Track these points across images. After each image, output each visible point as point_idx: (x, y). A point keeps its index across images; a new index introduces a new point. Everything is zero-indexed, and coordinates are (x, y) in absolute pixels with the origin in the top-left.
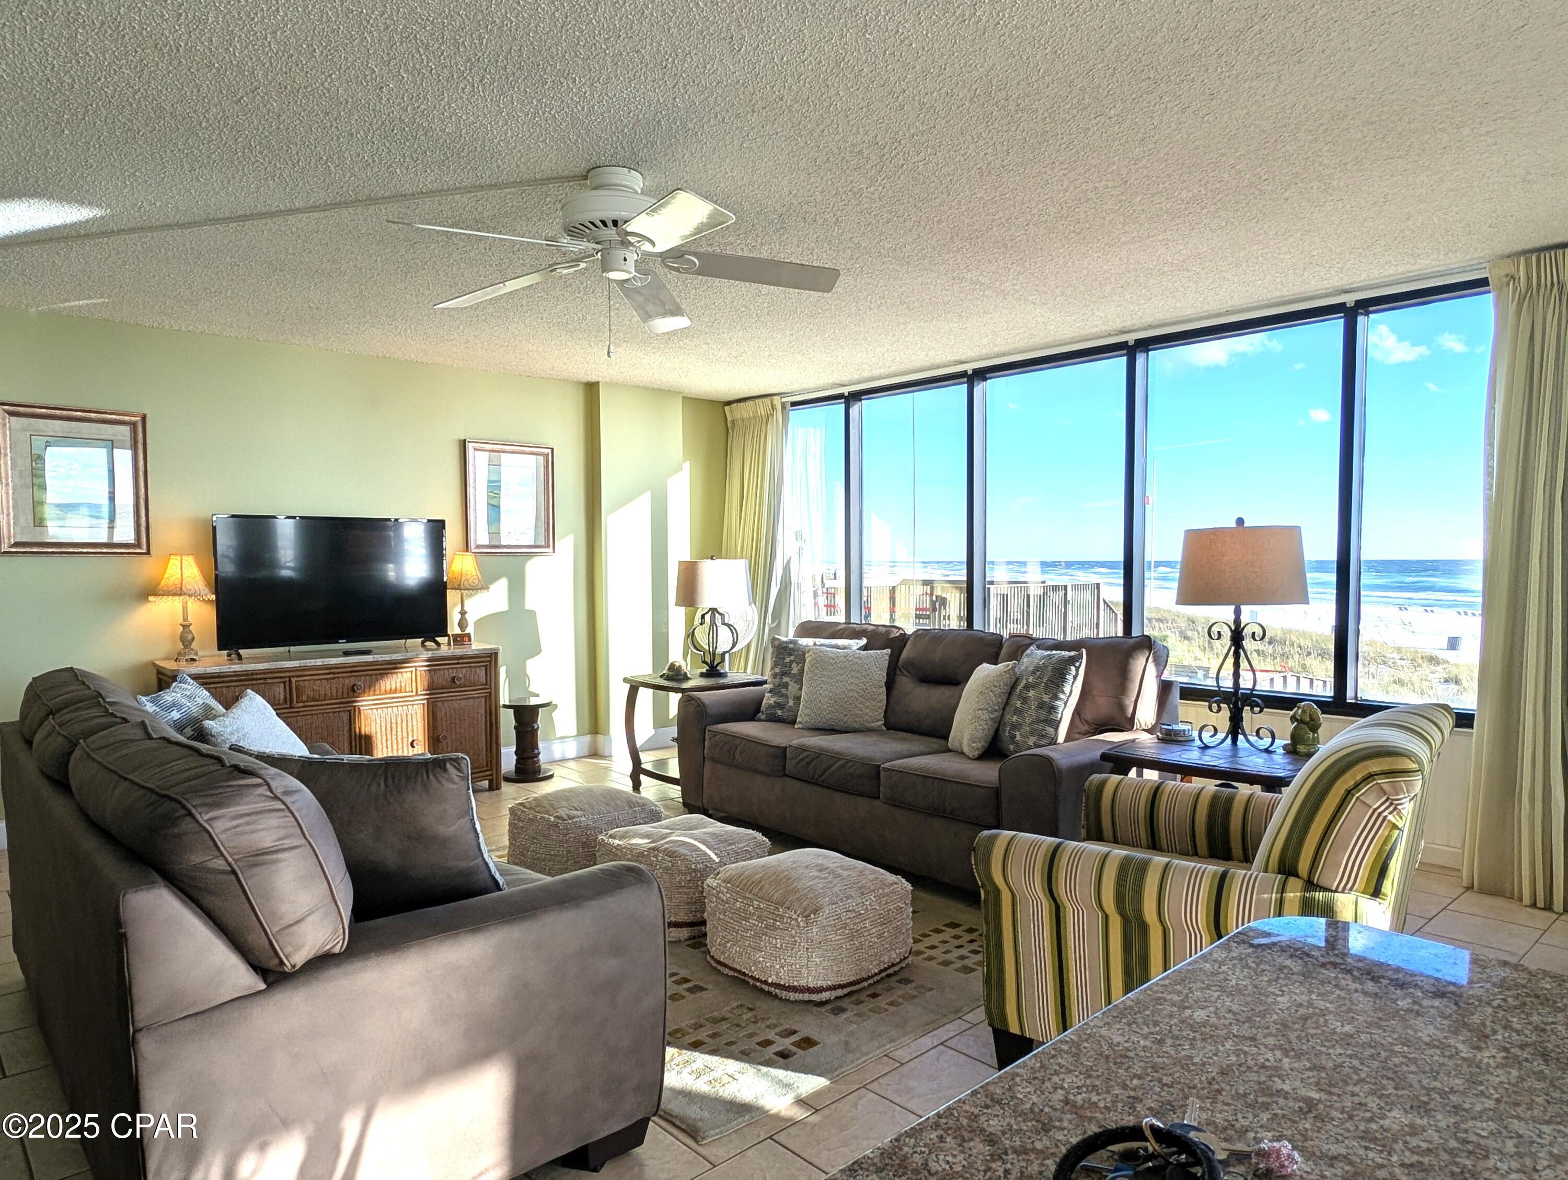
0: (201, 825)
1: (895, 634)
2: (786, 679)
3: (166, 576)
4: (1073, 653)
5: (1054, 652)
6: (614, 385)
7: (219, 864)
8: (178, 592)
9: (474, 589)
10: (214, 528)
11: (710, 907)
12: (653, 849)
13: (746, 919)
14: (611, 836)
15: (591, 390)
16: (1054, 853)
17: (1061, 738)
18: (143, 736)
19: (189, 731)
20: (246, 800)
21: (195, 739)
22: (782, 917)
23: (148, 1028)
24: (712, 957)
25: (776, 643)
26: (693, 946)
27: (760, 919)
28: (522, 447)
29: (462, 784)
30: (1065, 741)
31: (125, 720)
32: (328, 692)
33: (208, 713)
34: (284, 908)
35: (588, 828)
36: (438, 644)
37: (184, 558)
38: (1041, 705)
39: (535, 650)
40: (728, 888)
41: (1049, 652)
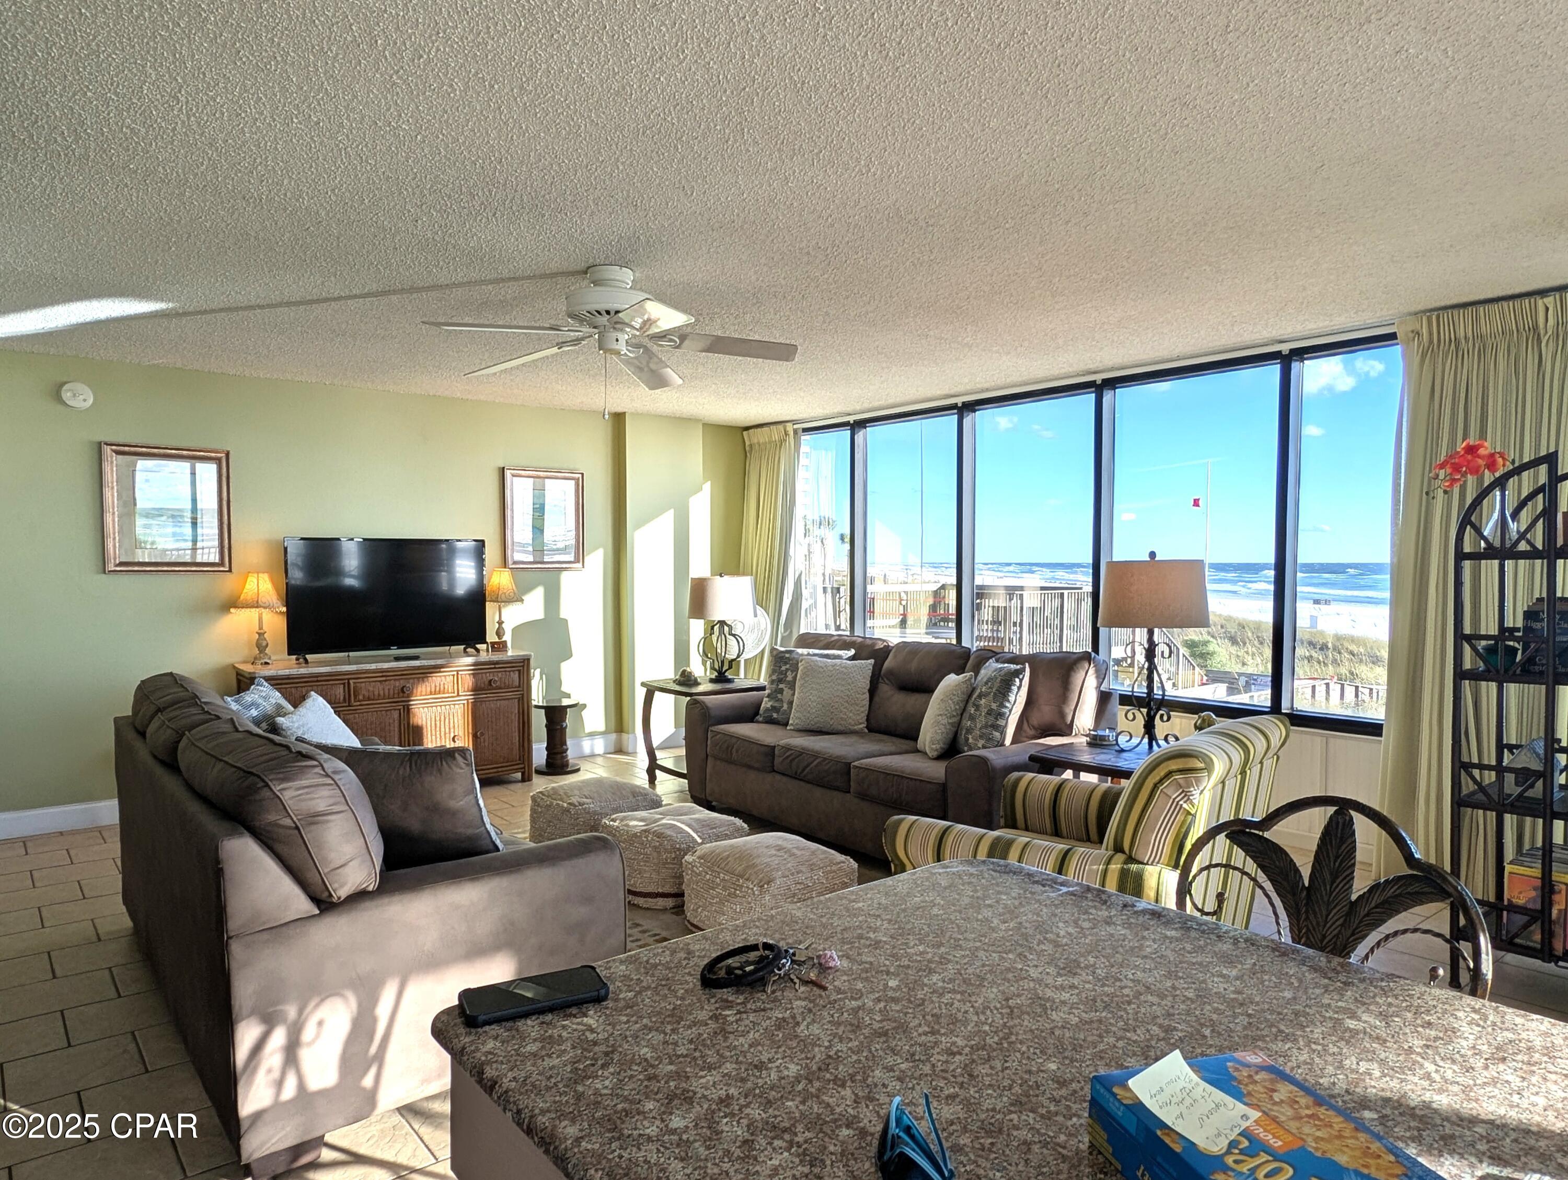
0: (274, 793)
1: (880, 645)
2: (781, 686)
3: (245, 591)
4: (1018, 667)
5: (1006, 665)
6: (637, 415)
7: (287, 822)
8: (255, 604)
9: (510, 600)
10: (286, 549)
11: (686, 878)
12: (645, 831)
13: (713, 889)
14: (613, 820)
15: (619, 419)
16: (945, 831)
17: (1008, 741)
18: (233, 730)
19: (264, 725)
20: (309, 776)
21: (270, 732)
22: (742, 886)
23: (237, 936)
24: (688, 921)
25: (775, 653)
26: (677, 914)
27: (724, 889)
28: (557, 473)
29: (467, 769)
30: (1012, 743)
31: (218, 718)
32: (382, 693)
33: (280, 711)
34: (332, 855)
35: (595, 813)
36: (478, 650)
37: (261, 575)
38: (990, 712)
39: (567, 654)
40: (701, 864)
41: (1002, 665)
